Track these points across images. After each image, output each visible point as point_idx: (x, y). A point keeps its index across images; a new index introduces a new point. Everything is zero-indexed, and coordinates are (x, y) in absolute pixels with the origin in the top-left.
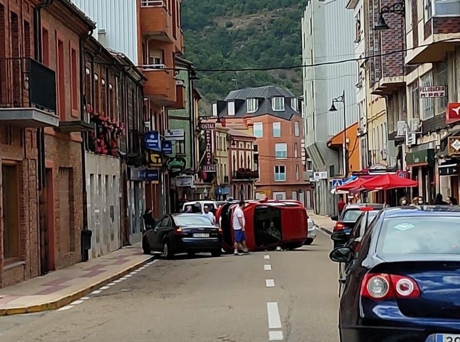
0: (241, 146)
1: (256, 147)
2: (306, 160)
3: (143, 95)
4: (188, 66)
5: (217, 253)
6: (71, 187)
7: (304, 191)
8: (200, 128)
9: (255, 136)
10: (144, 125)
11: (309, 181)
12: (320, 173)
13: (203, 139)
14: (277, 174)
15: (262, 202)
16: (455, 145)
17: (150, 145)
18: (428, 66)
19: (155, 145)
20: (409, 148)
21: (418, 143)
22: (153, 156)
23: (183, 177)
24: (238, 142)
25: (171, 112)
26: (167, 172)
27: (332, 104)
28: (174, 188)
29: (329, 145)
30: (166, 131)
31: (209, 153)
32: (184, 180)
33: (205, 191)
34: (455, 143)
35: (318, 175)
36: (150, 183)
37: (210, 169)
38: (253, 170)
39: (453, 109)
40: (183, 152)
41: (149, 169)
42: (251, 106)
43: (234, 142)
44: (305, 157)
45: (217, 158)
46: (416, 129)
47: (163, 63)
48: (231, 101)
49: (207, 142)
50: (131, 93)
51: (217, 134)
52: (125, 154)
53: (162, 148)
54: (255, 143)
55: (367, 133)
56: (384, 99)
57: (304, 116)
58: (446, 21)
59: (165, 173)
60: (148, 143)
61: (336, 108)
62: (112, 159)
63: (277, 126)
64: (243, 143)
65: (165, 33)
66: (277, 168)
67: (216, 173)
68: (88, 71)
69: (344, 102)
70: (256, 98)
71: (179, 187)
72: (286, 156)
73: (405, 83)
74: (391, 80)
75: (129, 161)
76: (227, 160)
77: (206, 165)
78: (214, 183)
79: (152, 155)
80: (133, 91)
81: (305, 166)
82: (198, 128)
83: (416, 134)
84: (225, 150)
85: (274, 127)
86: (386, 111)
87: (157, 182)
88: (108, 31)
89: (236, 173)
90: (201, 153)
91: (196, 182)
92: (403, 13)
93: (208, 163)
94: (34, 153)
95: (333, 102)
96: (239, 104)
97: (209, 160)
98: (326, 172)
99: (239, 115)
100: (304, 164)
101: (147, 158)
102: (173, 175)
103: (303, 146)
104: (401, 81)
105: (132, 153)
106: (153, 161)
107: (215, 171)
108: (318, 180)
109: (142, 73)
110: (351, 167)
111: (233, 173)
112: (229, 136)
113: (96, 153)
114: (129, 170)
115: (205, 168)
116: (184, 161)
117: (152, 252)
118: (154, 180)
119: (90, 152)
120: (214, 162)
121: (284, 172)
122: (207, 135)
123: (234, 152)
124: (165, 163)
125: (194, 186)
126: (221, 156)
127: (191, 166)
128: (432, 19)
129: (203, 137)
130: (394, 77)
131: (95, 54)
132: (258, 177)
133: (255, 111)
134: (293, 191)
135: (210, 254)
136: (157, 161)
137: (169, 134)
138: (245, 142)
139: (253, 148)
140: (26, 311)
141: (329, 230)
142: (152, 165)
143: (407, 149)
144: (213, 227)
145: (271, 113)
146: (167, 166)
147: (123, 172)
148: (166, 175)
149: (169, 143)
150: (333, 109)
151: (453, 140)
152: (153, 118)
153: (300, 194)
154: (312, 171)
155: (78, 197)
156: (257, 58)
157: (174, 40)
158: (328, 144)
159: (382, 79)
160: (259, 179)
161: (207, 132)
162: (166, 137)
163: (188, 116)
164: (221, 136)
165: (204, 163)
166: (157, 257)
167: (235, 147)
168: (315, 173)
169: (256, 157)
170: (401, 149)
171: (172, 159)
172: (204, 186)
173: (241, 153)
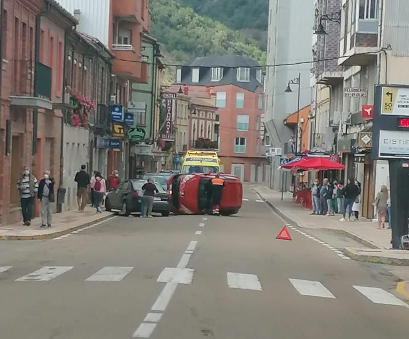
0: (202, 116)
1: (217, 116)
2: (264, 135)
3: (111, 72)
4: (154, 43)
5: (165, 214)
6: (52, 152)
7: (263, 164)
8: (161, 98)
9: (217, 106)
10: (110, 98)
11: (265, 155)
12: (276, 149)
13: (163, 107)
14: (237, 145)
15: (205, 175)
16: (364, 139)
17: (114, 117)
18: (358, 68)
19: (119, 117)
20: (342, 136)
21: (348, 133)
22: (117, 127)
23: (143, 146)
24: (199, 111)
25: (135, 86)
26: (127, 141)
27: (288, 85)
28: (133, 156)
29: (285, 123)
30: (129, 103)
31: (169, 123)
32: (143, 148)
33: (162, 159)
34: (364, 137)
35: (274, 151)
36: (112, 150)
37: (169, 137)
38: (213, 141)
39: (366, 110)
40: (143, 123)
41: (112, 138)
42: (216, 74)
43: (195, 111)
44: (263, 132)
45: (178, 126)
46: (346, 120)
47: (131, 44)
48: (196, 67)
49: (167, 112)
50: (101, 71)
51: (179, 102)
52: (93, 125)
53: (125, 119)
54: (217, 112)
55: (315, 117)
56: (329, 88)
57: (266, 90)
58: (367, 36)
59: (126, 142)
60: (113, 115)
61: (291, 89)
62: (83, 130)
63: (240, 97)
64: (204, 113)
65: (134, 16)
66: (237, 139)
67: (174, 142)
68: (70, 58)
69: (299, 84)
70: (221, 67)
71: (138, 155)
72: (248, 128)
73: (343, 78)
74: (331, 74)
75: (97, 131)
76: (187, 128)
77: (165, 133)
78: (172, 151)
79: (115, 126)
80: (103, 68)
81: (263, 140)
82: (159, 98)
83: (347, 125)
84: (185, 119)
85: (238, 98)
86: (329, 100)
87: (118, 150)
88: (83, 11)
89: (195, 142)
90: (161, 121)
91: (154, 150)
92: (339, 21)
93: (167, 132)
94: (30, 127)
95: (289, 84)
96: (204, 72)
97: (168, 129)
98: (281, 149)
99: (203, 83)
100: (262, 138)
101: (111, 129)
102: (132, 143)
103: (262, 120)
104: (340, 76)
105: (99, 124)
106: (116, 130)
107: (173, 140)
108: (274, 156)
109: (111, 52)
110: (304, 146)
111: (192, 142)
112: (190, 105)
113: (72, 126)
114: (96, 139)
115: (163, 136)
116: (144, 132)
117: (112, 210)
118: (115, 148)
119: (68, 125)
120: (173, 131)
121: (244, 144)
122: (168, 104)
123: (194, 121)
124: (127, 132)
125: (152, 154)
126: (182, 124)
127: (151, 136)
128: (355, 35)
129: (164, 105)
130: (334, 73)
131: (76, 44)
132: (217, 148)
133: (219, 80)
134: (252, 164)
135: (160, 214)
136: (120, 132)
137: (131, 107)
138: (206, 112)
139: (214, 118)
140: (32, 238)
141: (271, 203)
142: (115, 135)
143: (341, 136)
144: (165, 192)
145: (235, 83)
146: (128, 136)
147: (91, 141)
148: (127, 144)
149: (132, 115)
150: (289, 90)
151: (363, 135)
152: (118, 91)
153: (259, 167)
154: (270, 146)
155: (57, 161)
156: (231, 14)
157: (142, 21)
158: (284, 121)
159: (324, 73)
160: (218, 149)
161: (168, 101)
162: (129, 109)
163: (151, 90)
164: (182, 104)
165: (163, 131)
166: (116, 214)
167: (197, 116)
168: (271, 148)
169: (217, 126)
170: (336, 135)
171: (133, 129)
172: (162, 155)
173: (202, 122)
